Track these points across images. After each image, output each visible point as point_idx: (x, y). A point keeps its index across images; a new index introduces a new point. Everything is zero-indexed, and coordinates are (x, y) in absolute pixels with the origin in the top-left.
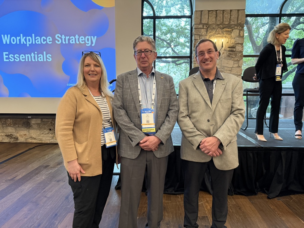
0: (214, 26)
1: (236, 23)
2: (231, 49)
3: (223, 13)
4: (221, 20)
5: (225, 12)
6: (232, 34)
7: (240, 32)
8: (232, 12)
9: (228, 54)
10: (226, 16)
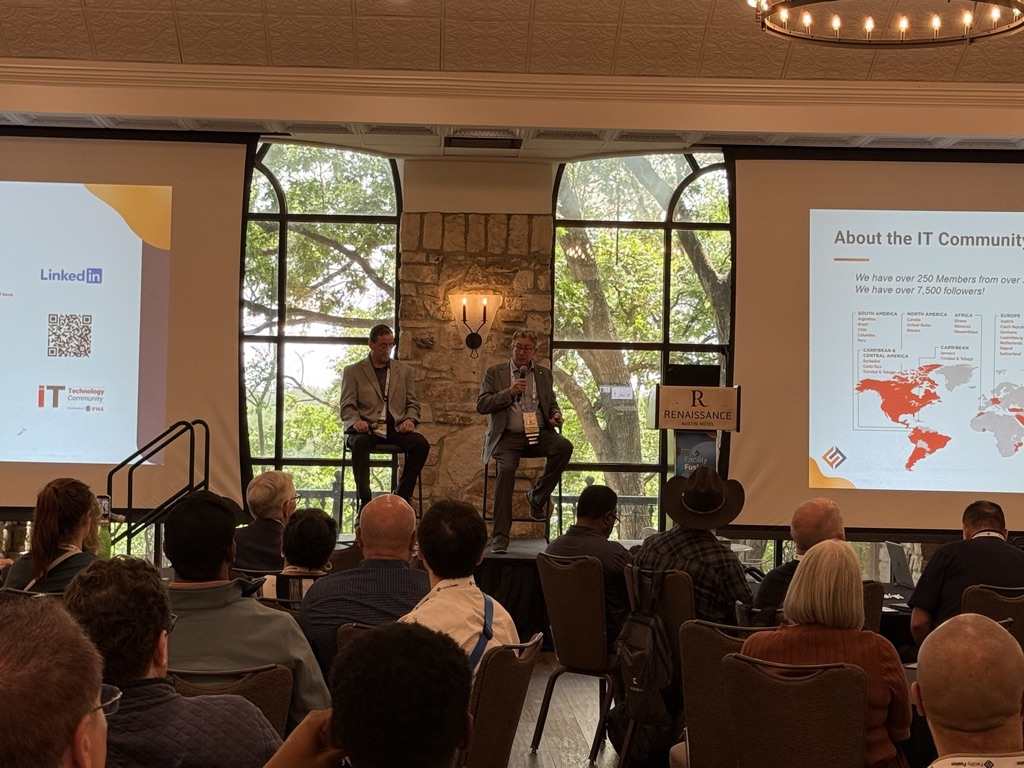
0: (460, 258)
1: (524, 250)
2: (511, 327)
3: (487, 221)
4: (480, 241)
5: (492, 221)
6: (515, 284)
7: (536, 279)
8: (511, 221)
9: (502, 341)
10: (495, 230)
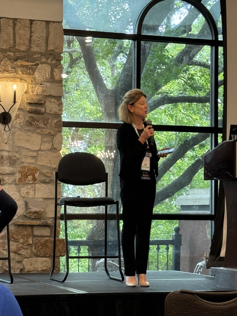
1: (43, 49)
2: (34, 108)
3: (15, 25)
4: (10, 40)
5: (18, 25)
6: (37, 74)
7: (52, 71)
8: (33, 26)
9: (27, 118)
10: (21, 32)
